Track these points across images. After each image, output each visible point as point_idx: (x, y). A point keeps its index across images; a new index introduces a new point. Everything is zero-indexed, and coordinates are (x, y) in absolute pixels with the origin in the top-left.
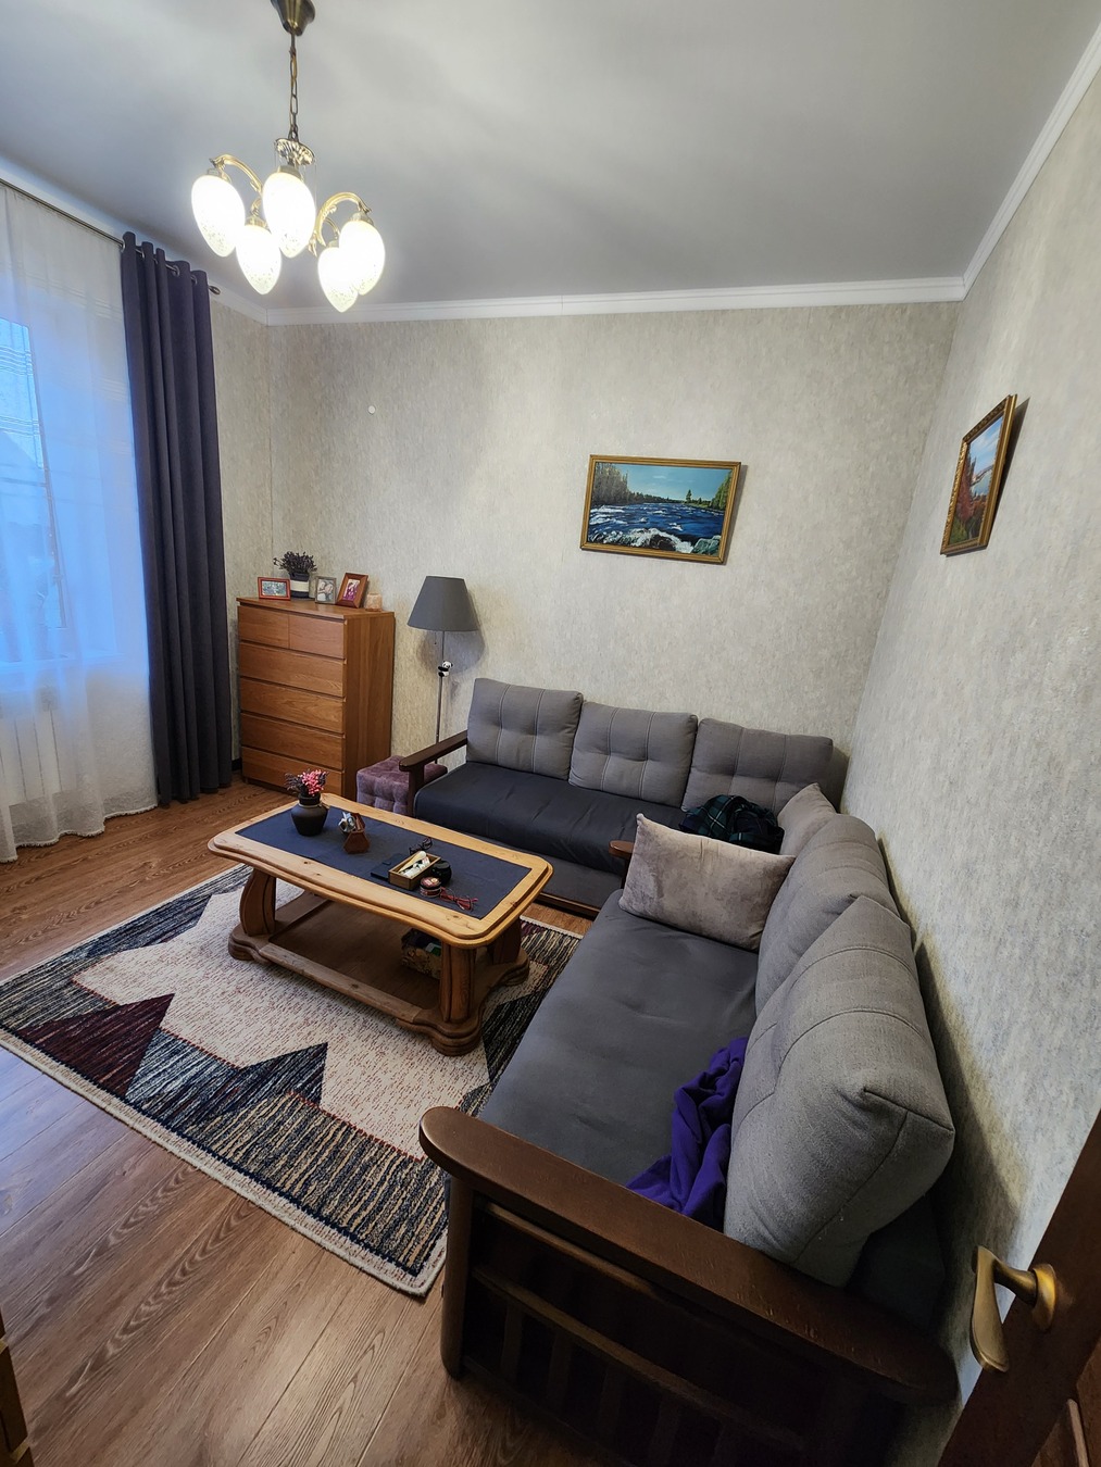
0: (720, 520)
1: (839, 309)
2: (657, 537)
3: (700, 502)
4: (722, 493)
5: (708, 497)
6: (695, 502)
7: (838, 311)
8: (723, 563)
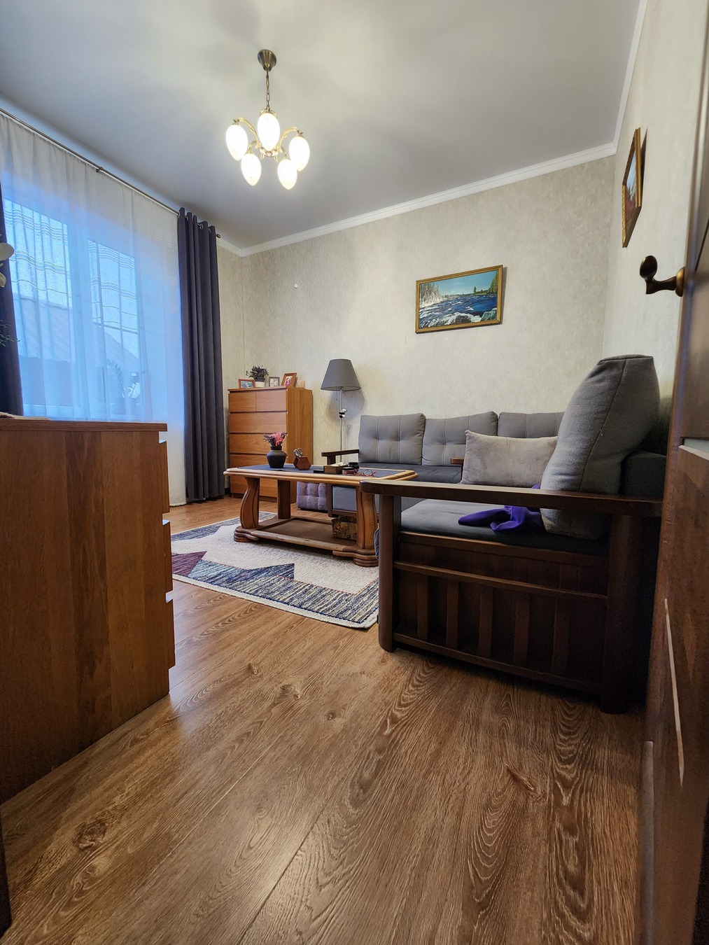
0: (495, 299)
1: (546, 175)
2: (460, 316)
3: (482, 292)
4: (494, 284)
5: (486, 288)
6: (478, 292)
7: (545, 177)
8: (500, 323)
